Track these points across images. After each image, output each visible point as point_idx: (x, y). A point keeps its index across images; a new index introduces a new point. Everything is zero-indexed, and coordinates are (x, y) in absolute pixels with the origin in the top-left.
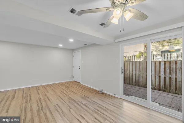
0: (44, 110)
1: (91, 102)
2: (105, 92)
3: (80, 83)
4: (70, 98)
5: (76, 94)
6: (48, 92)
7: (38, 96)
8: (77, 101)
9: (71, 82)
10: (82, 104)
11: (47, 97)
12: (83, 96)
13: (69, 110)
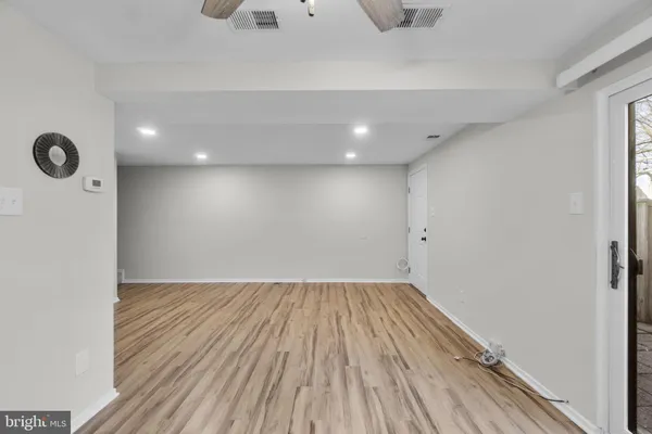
0: (244, 358)
1: (396, 391)
2: (511, 364)
3: (424, 296)
4: (342, 344)
5: (375, 336)
6: (301, 307)
7: (270, 313)
8: (352, 362)
9: (397, 287)
10: (361, 382)
11: (285, 322)
12: (392, 352)
13: (298, 389)
